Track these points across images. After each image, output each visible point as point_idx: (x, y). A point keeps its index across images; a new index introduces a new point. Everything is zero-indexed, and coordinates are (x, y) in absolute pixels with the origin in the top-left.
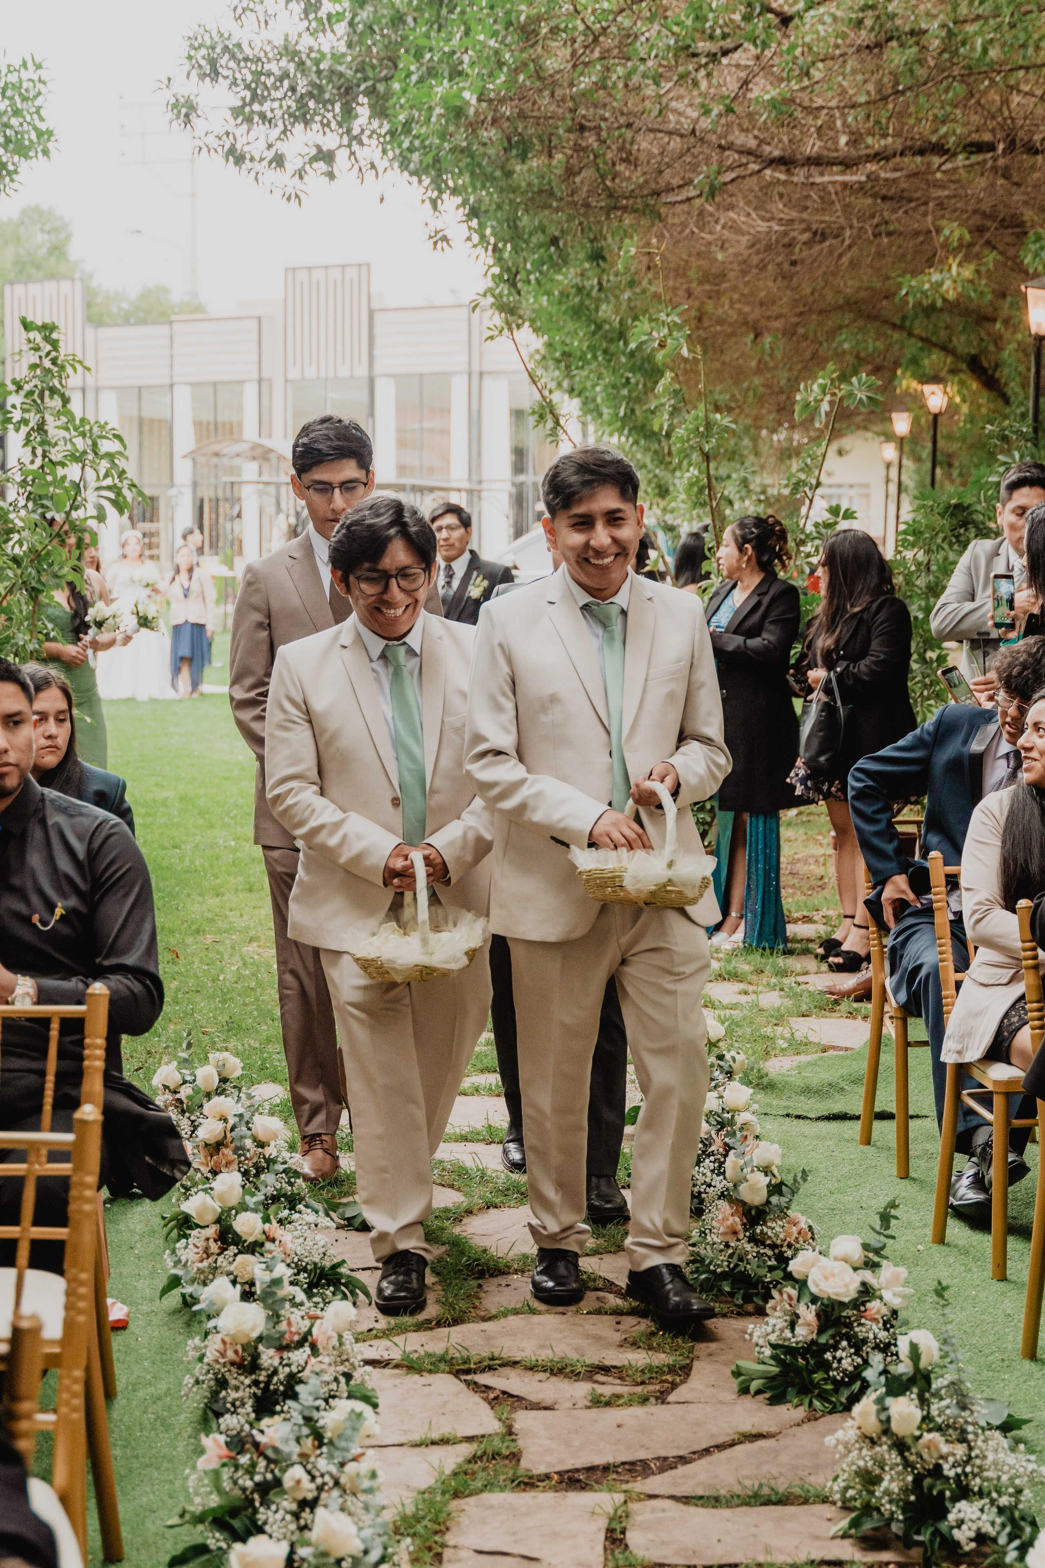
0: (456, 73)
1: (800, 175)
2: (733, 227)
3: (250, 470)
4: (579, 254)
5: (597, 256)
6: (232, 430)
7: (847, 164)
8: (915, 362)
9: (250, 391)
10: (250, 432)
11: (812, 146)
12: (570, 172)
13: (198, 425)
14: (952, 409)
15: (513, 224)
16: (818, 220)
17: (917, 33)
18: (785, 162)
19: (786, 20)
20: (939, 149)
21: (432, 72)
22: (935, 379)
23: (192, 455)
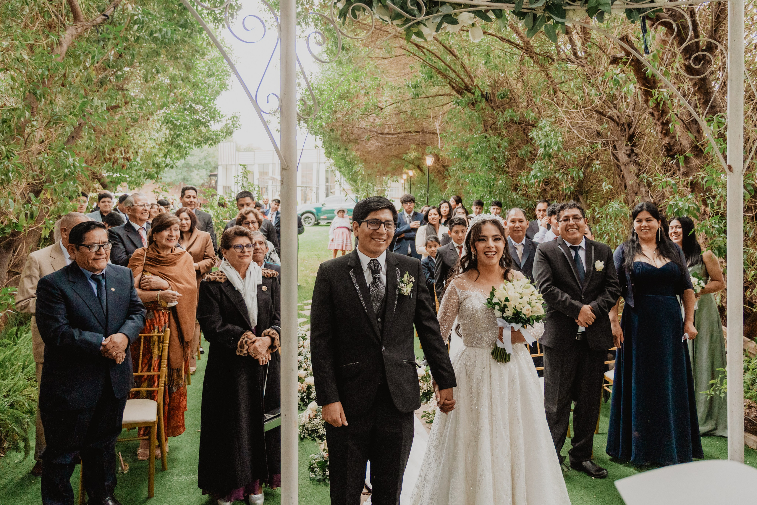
0: (321, 118)
1: (384, 136)
2: (372, 145)
3: (270, 182)
4: (342, 149)
5: (346, 149)
6: (266, 174)
7: (393, 134)
8: (407, 166)
9: (271, 167)
10: (271, 174)
11: (386, 131)
12: (341, 135)
13: (260, 172)
14: (414, 175)
15: (331, 144)
16: (388, 143)
17: (405, 112)
18: (381, 134)
19: (382, 109)
20: (410, 132)
21: (317, 118)
22: (411, 169)
23: (258, 179)
